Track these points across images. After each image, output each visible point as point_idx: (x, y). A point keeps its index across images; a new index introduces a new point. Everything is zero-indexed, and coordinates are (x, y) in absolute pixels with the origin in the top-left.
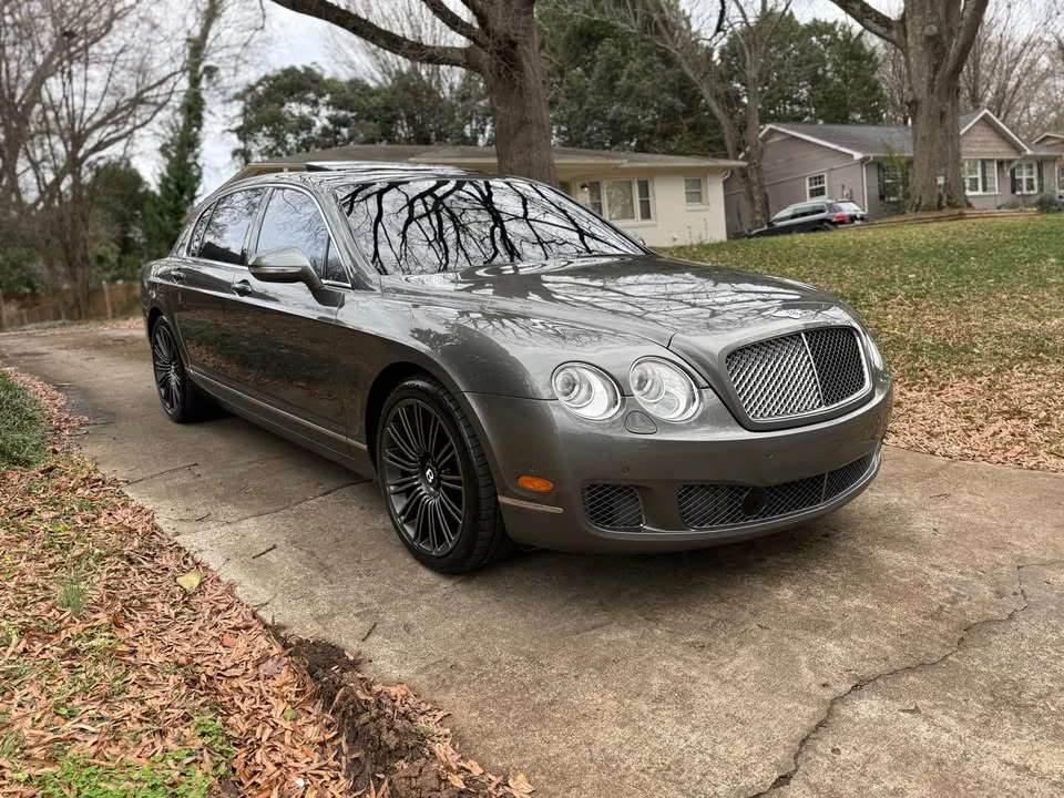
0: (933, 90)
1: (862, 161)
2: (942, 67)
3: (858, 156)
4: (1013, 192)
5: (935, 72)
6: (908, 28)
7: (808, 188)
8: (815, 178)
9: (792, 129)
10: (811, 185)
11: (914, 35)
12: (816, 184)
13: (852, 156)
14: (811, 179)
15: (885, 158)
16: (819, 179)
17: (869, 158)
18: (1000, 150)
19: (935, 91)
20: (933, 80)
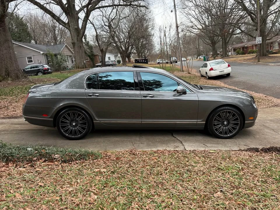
0: (78, 41)
1: (43, 54)
2: (79, 36)
3: (42, 53)
4: (72, 63)
5: (78, 37)
6: (70, 26)
7: (27, 60)
8: (29, 57)
9: (20, 44)
10: (28, 59)
11: (72, 27)
12: (29, 59)
13: (40, 52)
14: (27, 58)
15: (48, 54)
16: (30, 58)
17: (44, 53)
18: (70, 53)
19: (79, 40)
20: (78, 38)
